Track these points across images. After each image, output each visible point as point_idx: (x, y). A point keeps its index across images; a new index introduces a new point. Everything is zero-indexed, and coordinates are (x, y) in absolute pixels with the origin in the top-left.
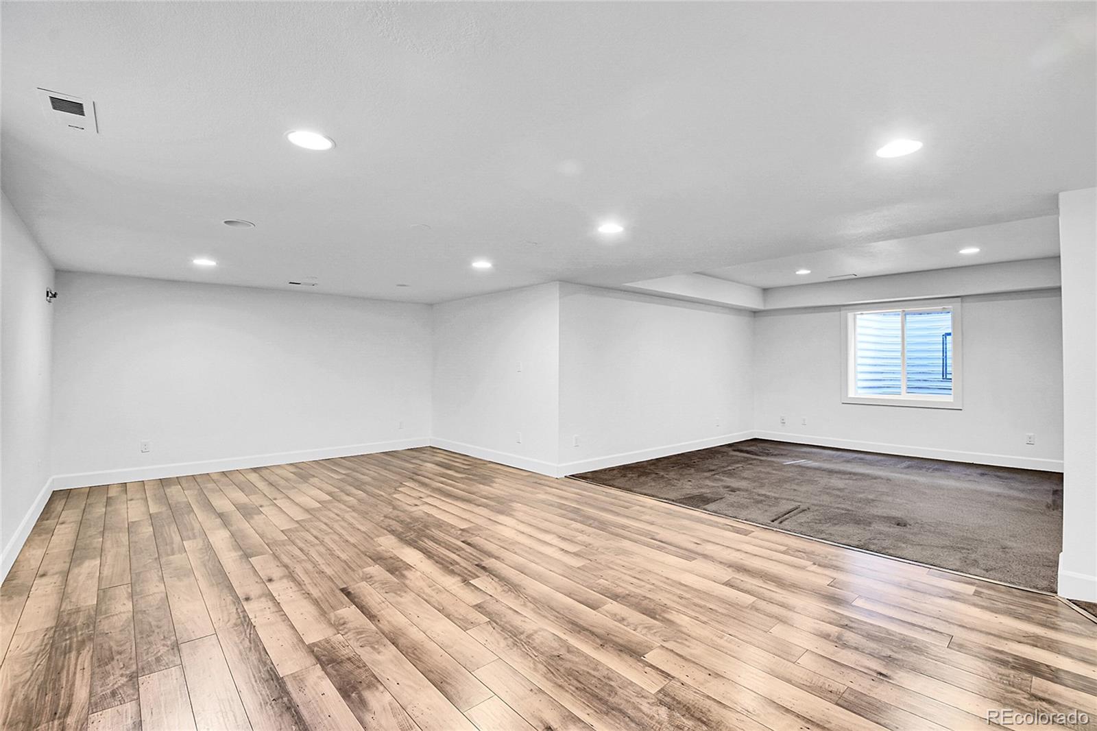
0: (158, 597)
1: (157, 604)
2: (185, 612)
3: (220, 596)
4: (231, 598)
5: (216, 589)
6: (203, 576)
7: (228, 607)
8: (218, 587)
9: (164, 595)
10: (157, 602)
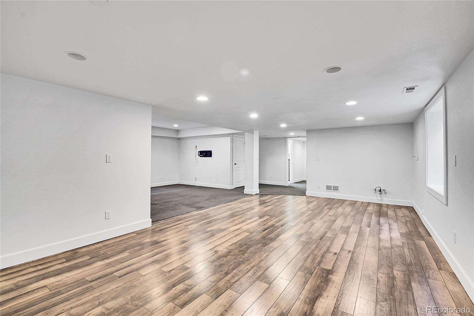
0: (381, 271)
1: (382, 267)
2: (373, 258)
3: (358, 257)
4: (354, 255)
5: (357, 261)
6: (358, 271)
7: (358, 252)
8: (356, 262)
9: (379, 270)
10: (383, 268)
